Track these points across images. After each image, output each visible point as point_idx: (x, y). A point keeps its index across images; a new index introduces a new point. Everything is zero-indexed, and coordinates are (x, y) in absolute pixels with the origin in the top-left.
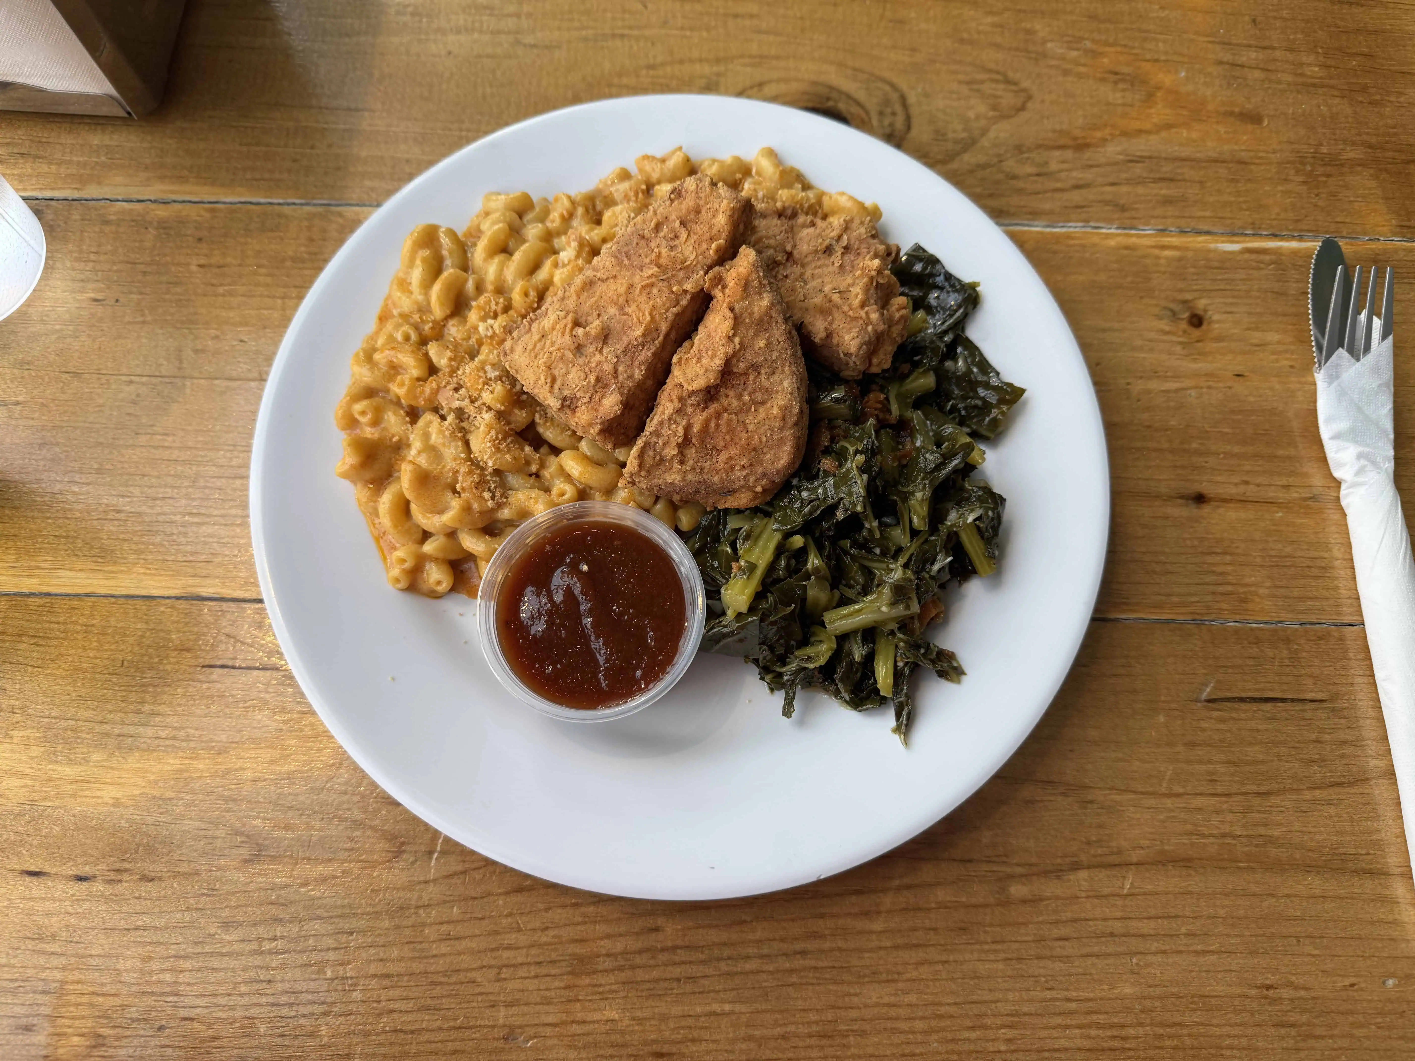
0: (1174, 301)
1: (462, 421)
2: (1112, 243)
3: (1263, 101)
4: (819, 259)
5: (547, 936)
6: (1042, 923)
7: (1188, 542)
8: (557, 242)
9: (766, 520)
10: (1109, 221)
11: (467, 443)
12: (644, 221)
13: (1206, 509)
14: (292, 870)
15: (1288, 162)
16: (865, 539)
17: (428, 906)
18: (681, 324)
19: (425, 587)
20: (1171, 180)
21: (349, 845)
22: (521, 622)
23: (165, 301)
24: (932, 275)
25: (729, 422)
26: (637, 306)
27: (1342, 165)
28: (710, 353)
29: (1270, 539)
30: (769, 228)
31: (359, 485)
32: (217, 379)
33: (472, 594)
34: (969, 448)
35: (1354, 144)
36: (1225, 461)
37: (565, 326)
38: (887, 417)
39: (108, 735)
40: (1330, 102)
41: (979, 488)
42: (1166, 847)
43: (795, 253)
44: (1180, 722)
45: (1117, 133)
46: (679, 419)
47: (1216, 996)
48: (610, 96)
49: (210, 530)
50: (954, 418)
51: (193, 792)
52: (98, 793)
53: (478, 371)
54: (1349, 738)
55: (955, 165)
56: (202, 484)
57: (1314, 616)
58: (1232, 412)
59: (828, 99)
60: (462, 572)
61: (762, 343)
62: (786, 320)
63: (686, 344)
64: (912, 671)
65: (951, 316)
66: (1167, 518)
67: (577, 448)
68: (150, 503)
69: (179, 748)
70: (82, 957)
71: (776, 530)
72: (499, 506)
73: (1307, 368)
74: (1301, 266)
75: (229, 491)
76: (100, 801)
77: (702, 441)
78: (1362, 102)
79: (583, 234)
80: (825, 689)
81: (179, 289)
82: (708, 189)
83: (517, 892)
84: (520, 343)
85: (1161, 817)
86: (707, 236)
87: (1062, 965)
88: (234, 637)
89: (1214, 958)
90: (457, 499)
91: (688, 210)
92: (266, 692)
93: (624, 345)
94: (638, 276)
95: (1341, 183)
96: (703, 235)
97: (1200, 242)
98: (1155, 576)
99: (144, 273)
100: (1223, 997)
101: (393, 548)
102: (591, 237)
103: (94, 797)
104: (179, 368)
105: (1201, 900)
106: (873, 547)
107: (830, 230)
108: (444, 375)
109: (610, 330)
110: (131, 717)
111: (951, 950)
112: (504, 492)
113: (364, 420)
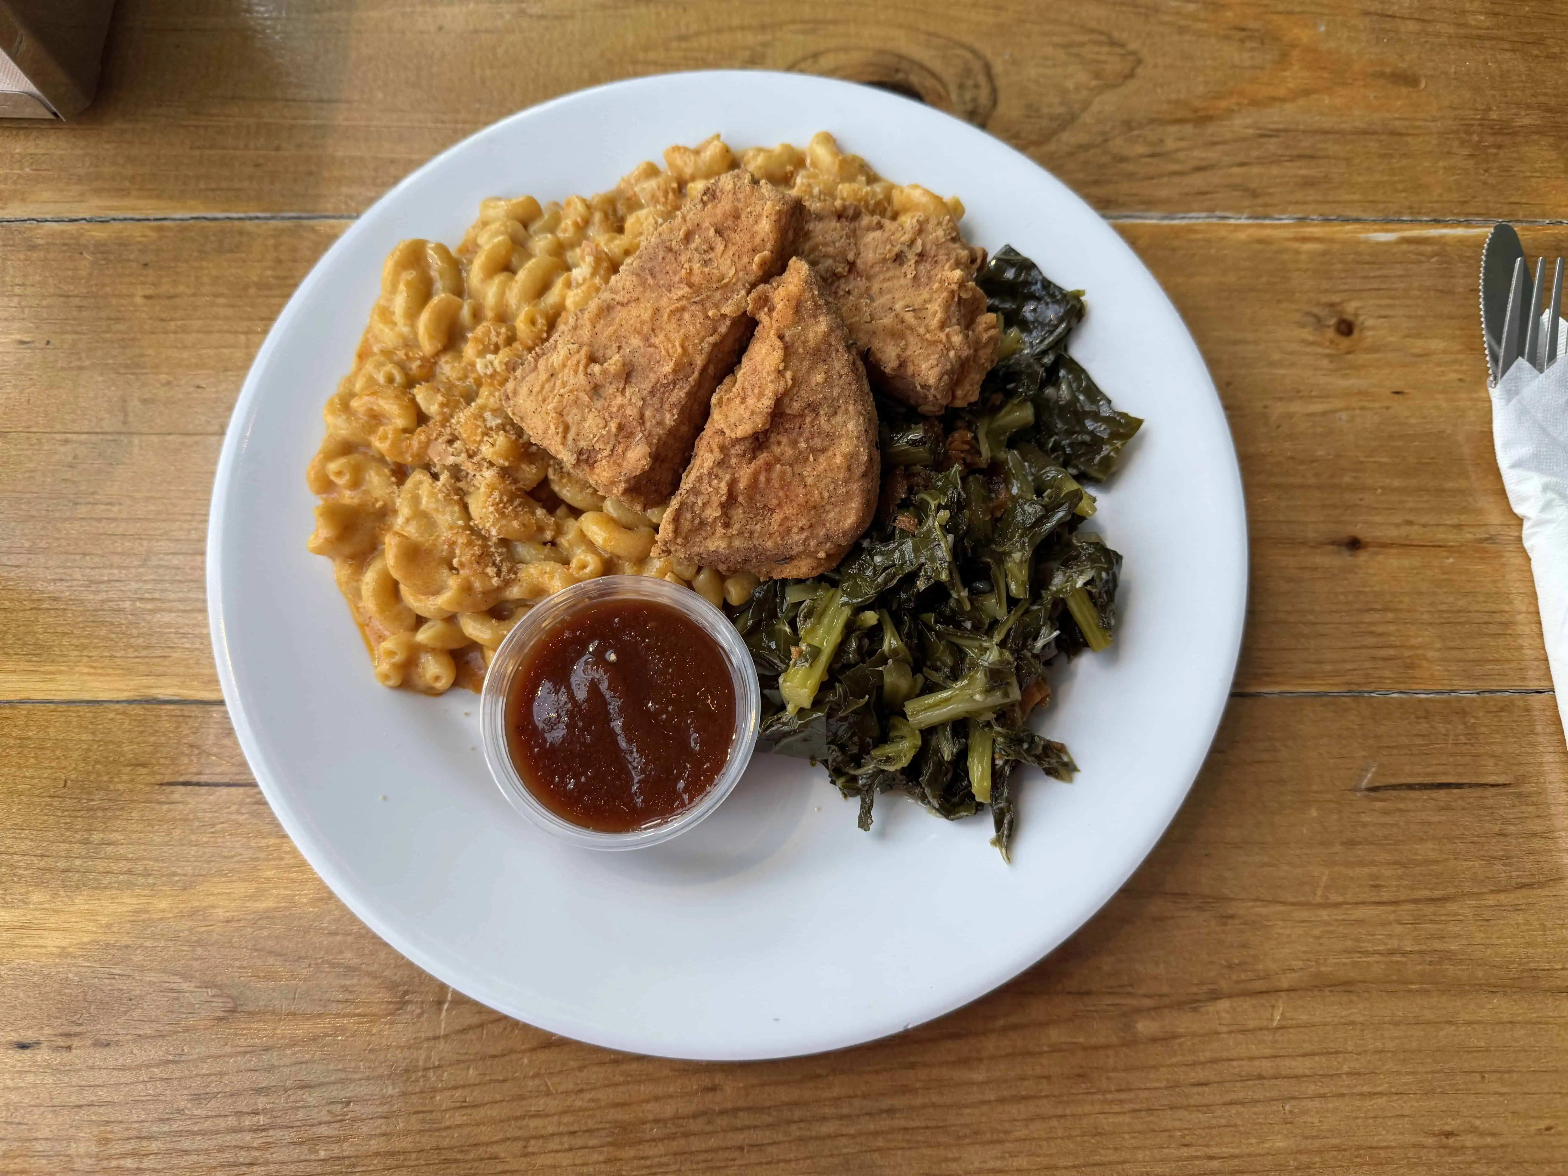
0: (1318, 304)
1: (458, 479)
2: (1242, 236)
3: (1419, 58)
4: (888, 269)
5: (582, 1099)
6: (1176, 1065)
7: (1342, 598)
8: (569, 256)
9: (832, 591)
10: (1239, 210)
11: (465, 507)
12: (671, 230)
13: (1362, 557)
14: (275, 1029)
15: (1452, 132)
16: (951, 611)
17: (440, 1066)
18: (720, 356)
19: (421, 683)
20: (1312, 157)
21: (341, 996)
22: (535, 727)
23: (104, 340)
24: (1025, 283)
25: (782, 475)
26: (666, 336)
27: (1515, 134)
28: (756, 391)
29: (1439, 591)
30: (826, 232)
31: (338, 561)
32: (170, 434)
33: (476, 688)
34: (1075, 498)
35: (1529, 107)
36: (1383, 498)
37: (578, 362)
38: (977, 460)
39: (50, 870)
40: (1499, 57)
41: (1090, 544)
42: (1323, 969)
43: (859, 262)
44: (1335, 816)
45: (1246, 102)
46: (721, 473)
47: (1386, 1148)
48: (636, 75)
49: (167, 618)
50: (1057, 458)
52: (41, 942)
53: (476, 419)
54: (1538, 829)
55: (1052, 147)
56: (156, 563)
57: (1494, 683)
58: (1391, 437)
59: (897, 71)
60: (465, 664)
61: (819, 378)
62: (848, 348)
63: (727, 380)
64: (1013, 769)
65: (1051, 332)
66: (1316, 569)
67: (600, 509)
68: (94, 588)
69: (135, 885)
70: (27, 1140)
71: (843, 604)
72: (507, 583)
73: (1479, 382)
74: (1469, 257)
75: (188, 570)
76: (43, 951)
77: (751, 498)
78: (1537, 56)
79: (601, 246)
80: (909, 793)
81: (122, 327)
82: (748, 188)
83: (544, 1047)
84: (524, 384)
85: (1316, 932)
86: (749, 246)
87: (1201, 1116)
88: (198, 747)
89: (1382, 1101)
90: (455, 577)
91: (724, 215)
92: (239, 813)
93: (650, 385)
94: (665, 299)
95: (1515, 155)
96: (743, 246)
97: (1348, 232)
98: (1303, 640)
99: (80, 308)
100: (1395, 1148)
101: (381, 638)
102: (610, 250)
103: (36, 947)
104: (125, 423)
105: (1366, 1032)
106: (963, 621)
107: (901, 234)
108: (435, 424)
109: (633, 366)
110: (77, 848)
111: (1068, 1102)
112: (513, 567)
113: (341, 481)
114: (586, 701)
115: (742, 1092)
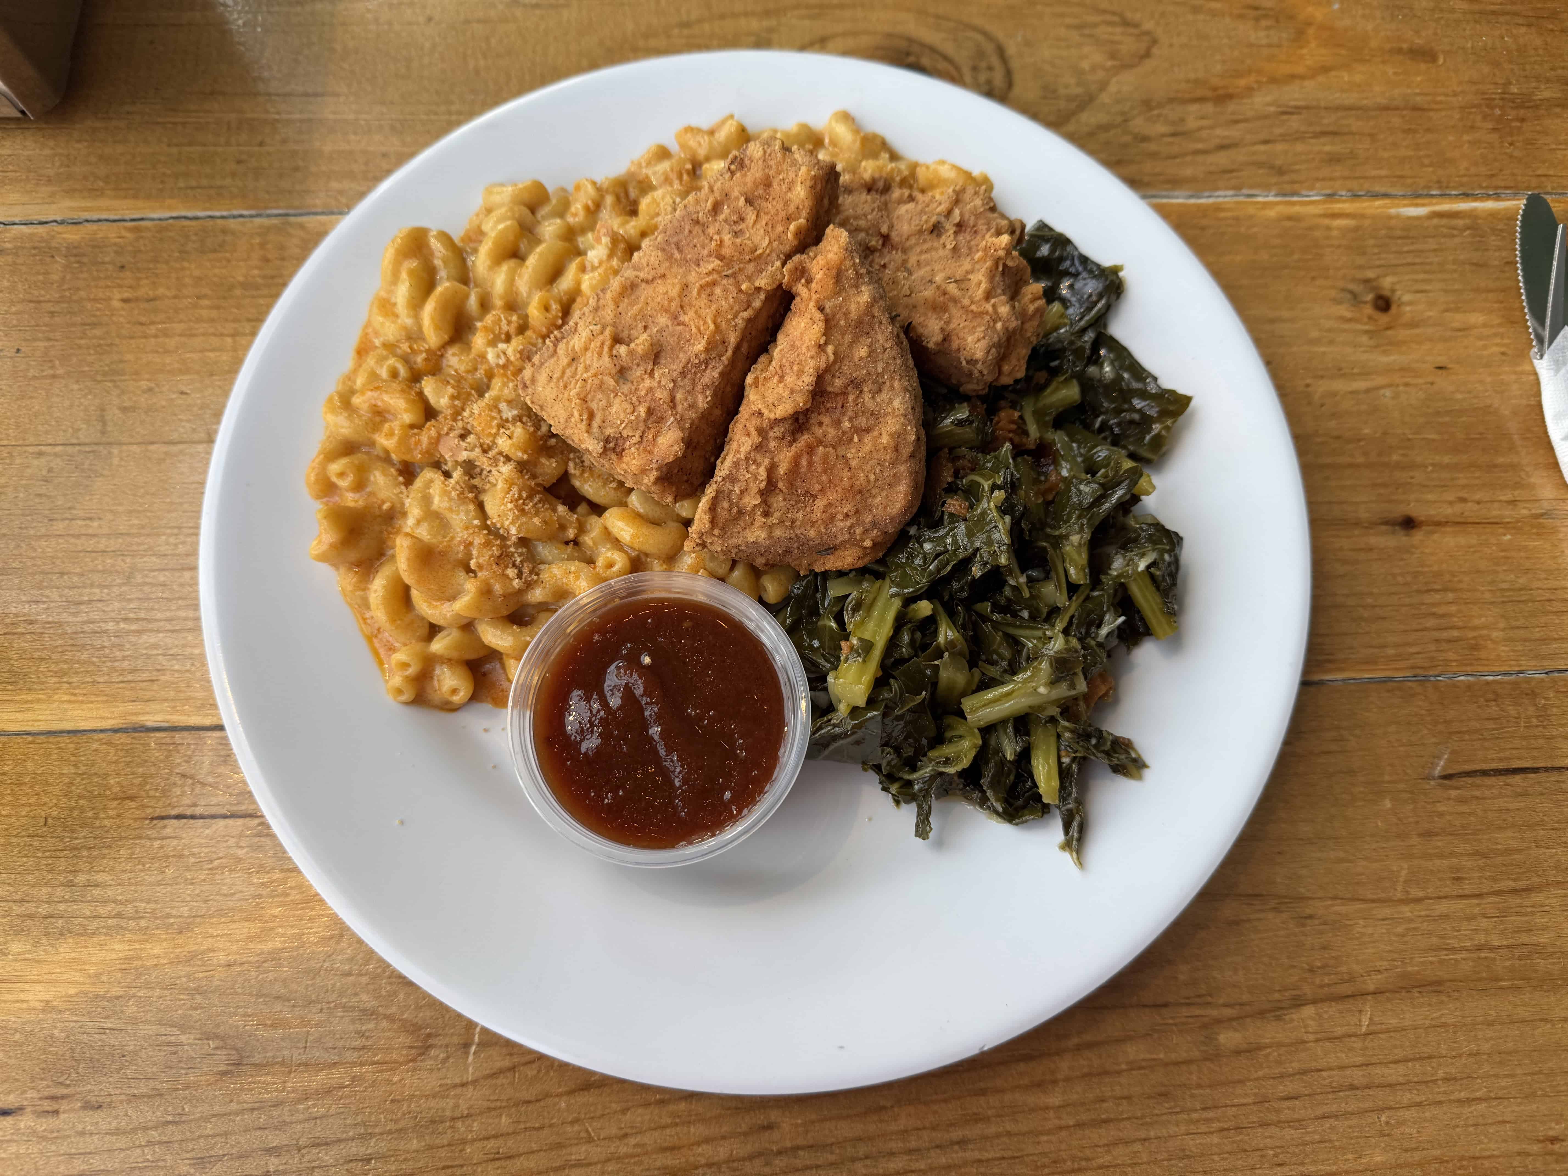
0: (1354, 280)
1: (472, 477)
2: (1271, 213)
3: (1436, 34)
4: (925, 241)
5: (627, 1145)
6: (1263, 1078)
7: (1400, 579)
8: (582, 241)
9: (878, 583)
10: (1265, 187)
11: (481, 506)
12: (696, 203)
13: (1418, 536)
14: (285, 1082)
15: (1474, 106)
16: (1008, 600)
17: (469, 1116)
18: (754, 334)
19: (436, 698)
20: (1335, 133)
21: (358, 1043)
22: (567, 737)
23: (80, 347)
24: (1061, 259)
25: (825, 458)
26: (696, 312)
27: (1537, 107)
28: (795, 368)
29: (1499, 569)
30: (857, 205)
31: (342, 570)
32: (152, 443)
33: (500, 702)
34: (1135, 475)
35: (1548, 80)
36: (1435, 475)
37: (603, 344)
38: (1024, 440)
39: (30, 916)
40: (1515, 31)
41: (1148, 525)
42: (1409, 969)
43: (893, 235)
44: (1411, 807)
45: (1265, 80)
46: (759, 458)
47: (1489, 1157)
49: (154, 638)
50: (1105, 438)
51: (148, 986)
52: (22, 996)
53: (491, 410)
55: (1071, 127)
56: (140, 581)
57: (1562, 662)
58: (1438, 413)
59: (909, 54)
60: (484, 675)
61: (863, 352)
62: (893, 319)
63: (763, 359)
64: (1081, 767)
65: (1089, 309)
66: (1370, 549)
67: (624, 505)
68: (73, 609)
69: (126, 929)
71: (893, 596)
72: (529, 585)
73: (1523, 355)
74: (1501, 230)
75: (176, 587)
76: (25, 1006)
77: (791, 484)
78: (1552, 30)
79: (615, 228)
80: (966, 798)
81: (98, 332)
82: (779, 155)
83: (582, 1090)
84: (543, 370)
85: (1400, 930)
86: (783, 214)
87: (1293, 1132)
88: (192, 777)
89: (1482, 1107)
90: (473, 580)
91: (754, 183)
92: (238, 846)
93: (682, 365)
94: (694, 274)
95: (1539, 128)
96: (777, 214)
97: (1378, 208)
98: (1363, 624)
99: (52, 314)
100: (1498, 1157)
101: (392, 649)
102: (626, 232)
103: (17, 1002)
104: (103, 433)
105: (1459, 1034)
106: (1020, 610)
107: (935, 205)
108: (446, 419)
109: (661, 346)
110: (60, 892)
111: (1151, 1124)
112: (534, 567)
113: (343, 483)
114: (620, 708)
115: (800, 1129)
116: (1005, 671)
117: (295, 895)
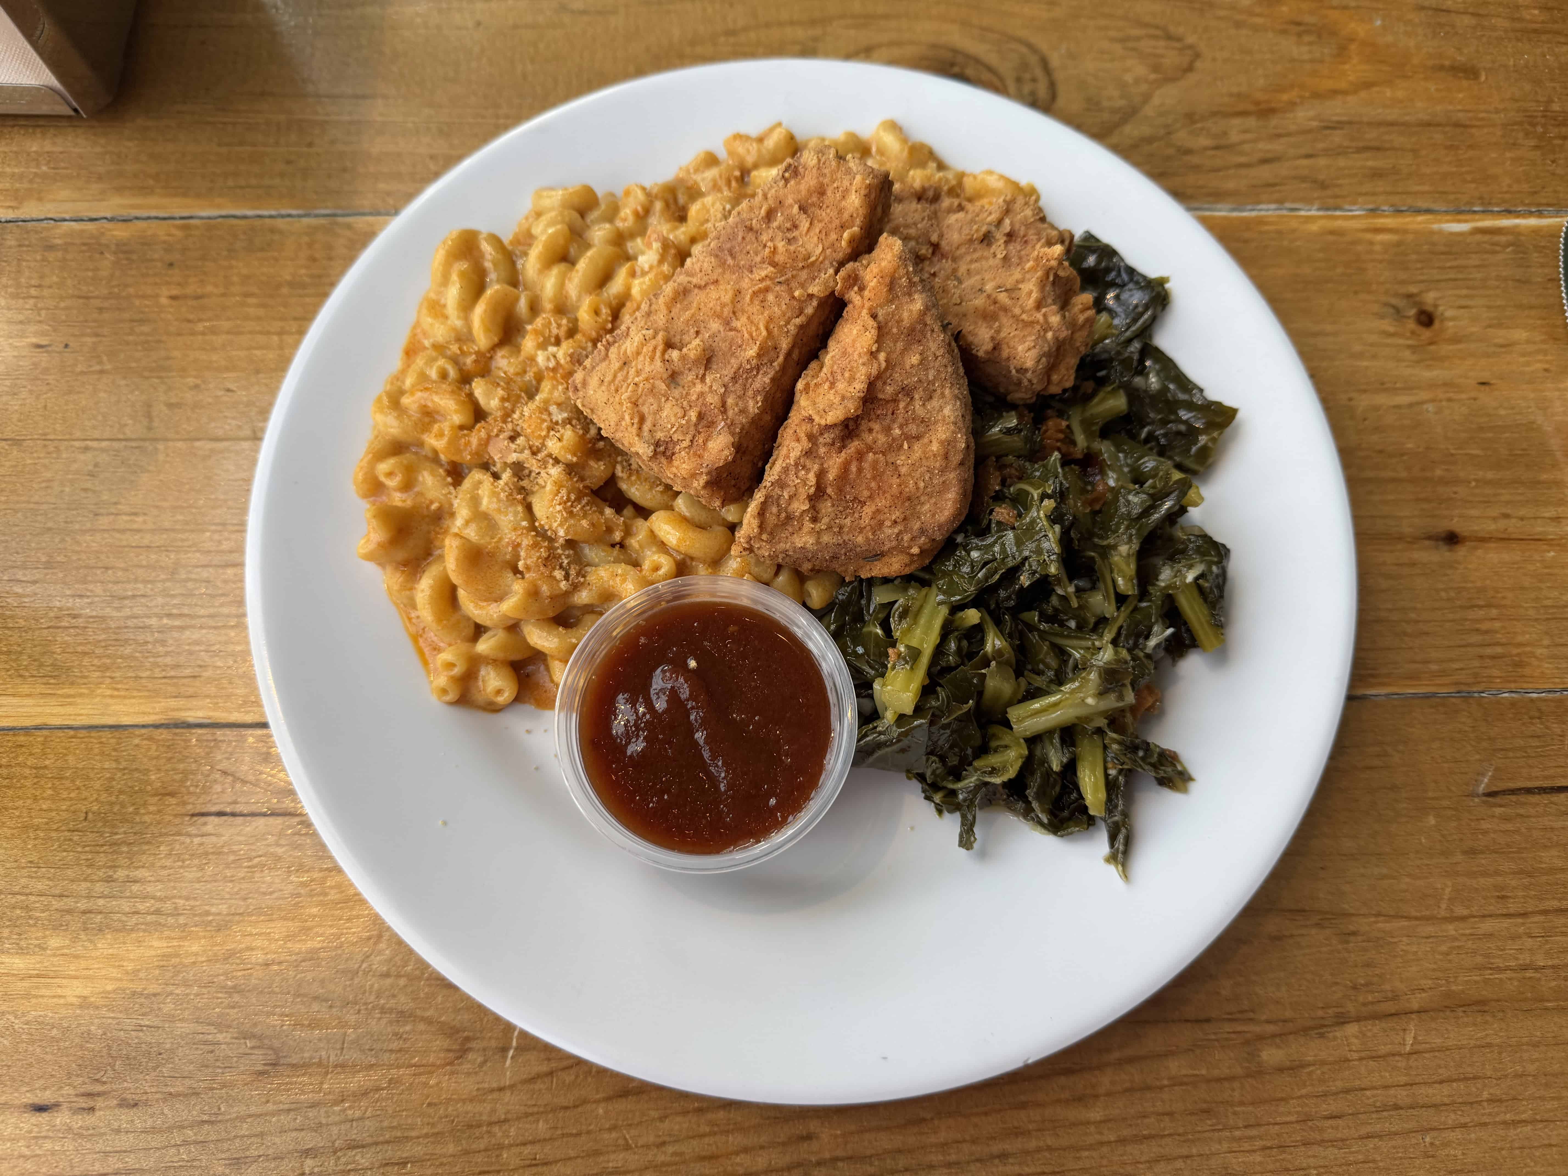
0: (1396, 295)
1: (520, 479)
2: (1314, 227)
3: (1477, 51)
4: (975, 250)
5: (665, 1153)
6: (1306, 1096)
7: (1443, 594)
8: (631, 246)
9: (925, 591)
10: (1308, 201)
11: (529, 508)
12: (751, 209)
13: (1461, 552)
14: (322, 1083)
15: (1515, 124)
16: (1056, 610)
17: (506, 1121)
18: (805, 339)
19: (480, 698)
20: (1378, 149)
21: (394, 1045)
22: (613, 740)
23: (128, 343)
24: (1108, 270)
25: (875, 465)
26: (748, 318)
28: (847, 375)
29: (1543, 585)
30: (907, 214)
31: (389, 569)
32: (198, 440)
33: (546, 704)
34: (1184, 487)
36: (1477, 491)
37: (655, 348)
38: (1072, 450)
39: (69, 911)
41: (1195, 536)
42: (1454, 988)
43: (943, 243)
44: (1454, 824)
45: (1307, 94)
46: (808, 463)
49: (196, 635)
50: (1151, 449)
51: (186, 984)
52: (59, 991)
53: (541, 413)
55: (1115, 139)
56: (184, 576)
58: (1481, 429)
59: (952, 65)
60: (528, 676)
61: (915, 359)
62: (945, 327)
63: (814, 365)
64: (1128, 779)
65: (1135, 320)
66: (1413, 564)
67: (670, 508)
68: (116, 604)
69: (164, 926)
71: (939, 604)
72: (575, 587)
74: (1544, 247)
75: (219, 584)
76: (62, 1001)
77: (840, 491)
79: (665, 233)
80: (1009, 808)
81: (146, 329)
82: (834, 163)
83: (620, 1096)
84: (594, 374)
85: (1444, 948)
86: (836, 223)
87: (1336, 1151)
88: (232, 774)
89: (1528, 1129)
90: (520, 581)
91: (808, 191)
92: (278, 845)
93: (733, 370)
94: (747, 280)
96: (831, 222)
97: (1420, 223)
98: (1407, 639)
99: (101, 310)
101: (437, 650)
102: (675, 237)
103: (54, 997)
104: (150, 428)
105: (1504, 1054)
106: (1067, 620)
107: (986, 214)
108: (496, 421)
109: (713, 351)
110: (99, 887)
111: (1193, 1141)
112: (581, 570)
113: (392, 483)
114: (664, 712)
115: (840, 1140)
116: (1051, 681)
117: (333, 895)
